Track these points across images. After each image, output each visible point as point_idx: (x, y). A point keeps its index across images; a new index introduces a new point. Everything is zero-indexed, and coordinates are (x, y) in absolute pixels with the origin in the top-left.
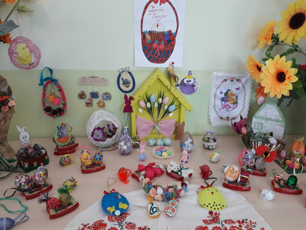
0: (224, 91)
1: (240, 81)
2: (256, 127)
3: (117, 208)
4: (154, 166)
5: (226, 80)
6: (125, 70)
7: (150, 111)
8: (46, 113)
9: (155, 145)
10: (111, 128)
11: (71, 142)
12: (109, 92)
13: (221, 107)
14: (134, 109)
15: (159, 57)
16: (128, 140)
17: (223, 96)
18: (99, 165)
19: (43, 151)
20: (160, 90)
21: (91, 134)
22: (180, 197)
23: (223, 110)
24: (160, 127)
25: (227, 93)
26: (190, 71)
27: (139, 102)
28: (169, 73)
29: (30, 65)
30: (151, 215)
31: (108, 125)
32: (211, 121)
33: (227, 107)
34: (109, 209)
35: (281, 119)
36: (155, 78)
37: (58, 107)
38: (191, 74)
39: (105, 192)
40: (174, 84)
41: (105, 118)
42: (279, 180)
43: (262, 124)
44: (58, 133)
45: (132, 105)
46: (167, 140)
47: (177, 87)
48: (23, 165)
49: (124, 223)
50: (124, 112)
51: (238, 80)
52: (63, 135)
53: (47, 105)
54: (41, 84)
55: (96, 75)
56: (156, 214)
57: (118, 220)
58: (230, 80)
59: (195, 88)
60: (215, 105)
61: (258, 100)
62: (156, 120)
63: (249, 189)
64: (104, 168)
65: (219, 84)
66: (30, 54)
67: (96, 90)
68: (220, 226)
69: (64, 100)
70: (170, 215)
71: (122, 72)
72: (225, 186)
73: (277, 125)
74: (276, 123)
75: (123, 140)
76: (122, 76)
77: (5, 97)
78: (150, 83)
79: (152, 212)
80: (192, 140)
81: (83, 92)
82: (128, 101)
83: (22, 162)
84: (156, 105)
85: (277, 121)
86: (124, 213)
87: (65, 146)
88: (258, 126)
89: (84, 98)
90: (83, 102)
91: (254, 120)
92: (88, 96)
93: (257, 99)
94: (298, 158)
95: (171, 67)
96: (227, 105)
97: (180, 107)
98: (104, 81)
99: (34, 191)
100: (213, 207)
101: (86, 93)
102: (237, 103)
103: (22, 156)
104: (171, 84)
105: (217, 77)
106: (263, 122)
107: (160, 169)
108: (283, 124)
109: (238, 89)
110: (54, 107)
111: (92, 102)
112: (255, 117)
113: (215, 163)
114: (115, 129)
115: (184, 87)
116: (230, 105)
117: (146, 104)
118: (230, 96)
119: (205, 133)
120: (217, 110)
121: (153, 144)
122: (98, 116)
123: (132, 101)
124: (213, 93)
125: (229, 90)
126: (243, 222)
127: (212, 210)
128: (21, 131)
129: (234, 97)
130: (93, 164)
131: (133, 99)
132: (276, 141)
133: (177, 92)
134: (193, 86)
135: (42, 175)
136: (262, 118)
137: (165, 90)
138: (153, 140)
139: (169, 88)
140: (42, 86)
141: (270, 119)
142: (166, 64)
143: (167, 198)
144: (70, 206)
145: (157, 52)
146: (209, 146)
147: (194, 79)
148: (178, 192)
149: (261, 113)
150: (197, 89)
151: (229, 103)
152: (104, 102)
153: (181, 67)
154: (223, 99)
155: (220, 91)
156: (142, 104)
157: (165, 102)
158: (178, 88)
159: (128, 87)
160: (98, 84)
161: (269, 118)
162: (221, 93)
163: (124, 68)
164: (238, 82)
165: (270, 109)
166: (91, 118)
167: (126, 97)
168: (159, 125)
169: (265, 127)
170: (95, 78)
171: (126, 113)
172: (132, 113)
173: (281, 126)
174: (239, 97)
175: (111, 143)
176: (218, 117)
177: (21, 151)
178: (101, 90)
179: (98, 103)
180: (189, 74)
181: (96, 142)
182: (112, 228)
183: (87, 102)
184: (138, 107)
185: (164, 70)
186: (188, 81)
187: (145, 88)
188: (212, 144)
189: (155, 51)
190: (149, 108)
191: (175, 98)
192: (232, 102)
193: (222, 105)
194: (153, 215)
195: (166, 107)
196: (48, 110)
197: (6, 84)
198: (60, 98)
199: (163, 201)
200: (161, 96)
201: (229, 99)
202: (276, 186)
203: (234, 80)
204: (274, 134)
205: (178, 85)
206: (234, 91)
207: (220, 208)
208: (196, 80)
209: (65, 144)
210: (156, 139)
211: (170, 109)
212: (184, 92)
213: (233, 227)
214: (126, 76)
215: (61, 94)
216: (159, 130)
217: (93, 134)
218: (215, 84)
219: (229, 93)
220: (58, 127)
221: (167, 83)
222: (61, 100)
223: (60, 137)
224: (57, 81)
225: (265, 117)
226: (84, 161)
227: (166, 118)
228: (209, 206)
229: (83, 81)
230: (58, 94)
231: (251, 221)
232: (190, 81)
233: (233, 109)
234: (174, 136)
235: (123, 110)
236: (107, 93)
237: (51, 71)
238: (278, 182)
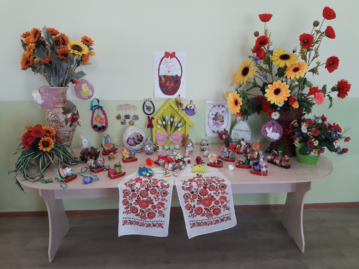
0: (214, 114)
1: (224, 107)
2: (234, 136)
3: (147, 172)
5: (215, 106)
6: (148, 100)
7: (165, 127)
8: (94, 129)
9: (169, 149)
10: (139, 137)
11: (113, 147)
12: (137, 115)
13: (213, 124)
14: (154, 126)
15: (170, 91)
16: (151, 145)
17: (214, 116)
18: (134, 158)
19: (98, 150)
20: (171, 112)
21: (126, 141)
22: (182, 169)
23: (214, 126)
24: (172, 138)
25: (216, 114)
26: (191, 101)
27: (157, 121)
28: (177, 101)
29: (88, 96)
31: (137, 136)
32: (207, 133)
33: (217, 124)
34: (143, 173)
35: (249, 130)
36: (168, 105)
37: (102, 125)
38: (192, 102)
39: (140, 168)
40: (181, 109)
41: (136, 131)
42: (240, 161)
43: (238, 134)
44: (105, 141)
45: (153, 123)
46: (177, 145)
47: (182, 111)
48: (86, 158)
49: (151, 179)
50: (148, 127)
51: (223, 106)
52: (108, 142)
53: (95, 123)
54: (92, 109)
55: (128, 103)
56: (168, 175)
57: (148, 177)
58: (217, 106)
59: (195, 111)
60: (209, 123)
61: (237, 119)
62: (169, 134)
63: (221, 167)
64: (136, 160)
65: (211, 108)
66: (89, 90)
67: (128, 113)
68: (201, 179)
69: (106, 120)
70: (176, 175)
71: (146, 101)
72: (208, 165)
73: (247, 134)
74: (246, 132)
75: (148, 144)
76: (146, 104)
77: (76, 117)
78: (165, 108)
79: (166, 174)
80: (192, 144)
81: (120, 115)
82: (150, 120)
83: (86, 156)
84: (169, 123)
85: (247, 131)
86: (151, 175)
87: (109, 149)
88: (236, 135)
89: (120, 119)
90: (119, 122)
91: (233, 131)
92: (123, 117)
93: (237, 118)
94: (256, 152)
95: (179, 97)
96: (217, 123)
97: (185, 124)
98: (134, 107)
99: (98, 169)
101: (121, 115)
102: (223, 121)
103: (86, 152)
104: (179, 108)
105: (209, 104)
106: (238, 132)
107: (172, 159)
108: (250, 133)
109: (223, 112)
110: (99, 125)
111: (125, 122)
112: (234, 130)
113: (206, 157)
114: (142, 138)
115: (188, 111)
116: (219, 122)
117: (162, 122)
118: (218, 117)
119: (201, 140)
120: (211, 126)
122: (131, 130)
123: (153, 120)
124: (207, 115)
125: (217, 113)
126: (214, 177)
127: (199, 173)
128: (83, 139)
129: (221, 117)
130: (130, 158)
131: (154, 119)
132: (245, 143)
133: (183, 114)
134: (194, 110)
135: (102, 160)
136: (238, 130)
137: (175, 112)
138: (167, 146)
139: (177, 111)
140: (92, 111)
141: (242, 131)
142: (175, 96)
143: (174, 169)
144: (121, 173)
145: (169, 88)
147: (194, 105)
148: (181, 166)
149: (237, 127)
150: (196, 112)
151: (218, 121)
152: (133, 122)
153: (185, 97)
154: (214, 119)
155: (212, 114)
156: (160, 122)
157: (175, 121)
158: (184, 111)
159: (150, 111)
160: (130, 109)
161: (242, 129)
162: (212, 115)
163: (147, 98)
164: (223, 108)
165: (243, 124)
166: (126, 131)
167: (149, 117)
168: (172, 136)
169: (239, 136)
170: (128, 105)
171: (149, 128)
172: (153, 128)
173: (249, 134)
174: (224, 117)
175: (139, 147)
176: (211, 131)
177: (84, 150)
178: (132, 114)
179: (130, 122)
180: (190, 103)
181: (130, 146)
182: (145, 181)
183: (122, 121)
184: (157, 124)
185: (174, 100)
186: (190, 107)
187: (161, 112)
188: (205, 147)
189: (168, 88)
190: (164, 125)
191: (182, 118)
192: (220, 121)
193: (214, 123)
195: (176, 124)
196: (95, 127)
197: (76, 109)
198: (104, 119)
199: (172, 171)
200: (172, 117)
201: (218, 118)
202: (238, 164)
203: (220, 106)
204: (245, 140)
205: (183, 110)
206: (221, 113)
207: (203, 173)
208: (195, 106)
210: (169, 146)
211: (179, 126)
212: (188, 114)
213: (208, 179)
214: (148, 104)
215: (105, 116)
216: (171, 140)
217: (128, 141)
218: (208, 109)
219: (218, 115)
220: (105, 137)
221: (176, 108)
222: (104, 120)
223: (106, 143)
224: (102, 107)
225: (240, 129)
226: (124, 155)
227: (176, 132)
228: (197, 172)
229: (120, 107)
230: (103, 116)
231: (218, 177)
232: (192, 107)
233: (221, 125)
234: (182, 144)
235: (147, 126)
236: (136, 115)
237: (98, 101)
238: (239, 163)
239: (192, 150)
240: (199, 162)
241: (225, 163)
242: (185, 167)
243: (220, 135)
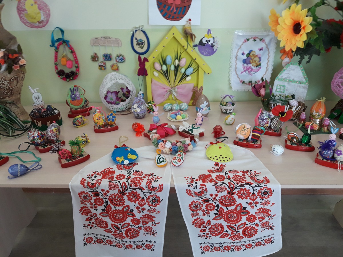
0: (247, 52)
1: (263, 41)
2: (278, 90)
3: (126, 158)
4: (166, 126)
5: (248, 40)
6: (138, 29)
7: (166, 74)
8: (59, 76)
9: (171, 110)
10: (125, 91)
11: (85, 105)
12: (123, 54)
13: (243, 70)
14: (149, 72)
15: (175, 13)
16: (142, 103)
17: (245, 57)
18: (112, 125)
19: (56, 111)
20: (176, 50)
21: (104, 96)
22: (188, 151)
23: (244, 73)
24: (176, 92)
25: (249, 54)
26: (209, 30)
27: (154, 64)
28: (185, 31)
29: (39, 22)
30: (158, 164)
31: (122, 89)
32: (232, 85)
33: (250, 70)
34: (118, 159)
35: (304, 80)
36: (170, 36)
37: (71, 70)
38: (211, 33)
39: (116, 146)
40: (192, 44)
41: (118, 80)
42: (293, 138)
43: (284, 86)
44: (71, 95)
45: (146, 67)
46: (183, 105)
47: (194, 47)
48: (36, 124)
49: (132, 171)
50: (139, 75)
51: (261, 40)
52: (76, 98)
53: (60, 68)
54: (53, 45)
55: (108, 35)
56: (163, 164)
57: (126, 169)
58: (252, 39)
59: (215, 48)
60: (236, 68)
61: (283, 62)
62: (172, 85)
63: (259, 147)
64: (117, 128)
65: (241, 43)
66: (38, 11)
67: (108, 51)
68: (224, 174)
69: (77, 62)
70: (176, 165)
71: (136, 31)
72: (236, 143)
73: (300, 86)
74: (299, 84)
75: (137, 103)
76: (135, 36)
77: (15, 56)
78: (165, 42)
79: (159, 162)
80: (208, 103)
81: (96, 54)
82: (142, 63)
83: (35, 121)
84: (173, 68)
85: (300, 83)
86: (132, 163)
87: (79, 108)
88: (280, 89)
89: (97, 61)
90: (96, 65)
91: (276, 82)
92: (101, 58)
93: (282, 60)
94: (318, 119)
95: (188, 24)
96: (250, 68)
97: (198, 70)
98: (117, 42)
99: (47, 146)
100: (219, 160)
101: (98, 54)
102: (260, 65)
103: (35, 115)
104: (188, 43)
105: (239, 36)
106: (286, 84)
107: (173, 129)
108: (307, 85)
109: (261, 50)
110: (67, 71)
111: (106, 65)
112: (278, 80)
113: (230, 125)
114: (129, 92)
115: (203, 47)
116: (253, 67)
117: (162, 66)
118: (252, 58)
119: (223, 96)
120: (239, 73)
121: (169, 109)
122: (111, 78)
123: (146, 63)
124: (234, 54)
125: (251, 51)
126: (247, 172)
127: (218, 161)
128: (33, 92)
129: (257, 59)
130: (106, 125)
131: (148, 61)
132: (297, 103)
133: (195, 53)
134: (212, 46)
135: (54, 131)
136: (285, 80)
137: (182, 50)
138: (169, 105)
139: (186, 47)
140: (53, 48)
141: (293, 81)
142: (183, 22)
143: (174, 151)
144: (81, 157)
145: (173, 9)
146: (226, 110)
147: (214, 38)
148: (186, 146)
149: (283, 75)
150: (216, 50)
151: (251, 65)
152: (117, 65)
153: (199, 24)
154: (245, 61)
155: (242, 52)
156: (158, 66)
157: (182, 64)
158: (197, 48)
159: (142, 48)
160: (111, 45)
161: (292, 79)
162: (243, 54)
163: (137, 26)
164: (261, 42)
165: (294, 70)
166: (104, 80)
167: (140, 58)
168: (176, 90)
169: (287, 90)
170: (107, 38)
171: (141, 76)
172: (147, 77)
173: (304, 87)
174: (262, 59)
175: (125, 106)
176: (239, 81)
177: (34, 111)
178: (114, 52)
179: (112, 66)
180: (208, 33)
181: (110, 105)
182: (120, 175)
183: (101, 64)
184: (153, 70)
185: (180, 28)
186: (207, 41)
187: (160, 49)
188: (229, 107)
189: (170, 8)
190: (164, 71)
191: (193, 60)
192: (255, 64)
193: (244, 68)
194: (159, 164)
195: (183, 70)
196: (61, 73)
197: (15, 42)
198: (73, 61)
199: (171, 154)
200: (178, 57)
201: (251, 61)
202: (289, 143)
203: (257, 40)
204: (296, 97)
205: (196, 46)
206: (257, 52)
207: (226, 160)
208: (215, 40)
209: (79, 107)
210: (172, 104)
211: (188, 73)
212: (202, 54)
213: (236, 176)
214: (140, 36)
215: (74, 56)
216: (176, 95)
217: (106, 97)
218: (237, 44)
219: (251, 54)
220: (70, 89)
221: (183, 42)
222: (74, 63)
223: (73, 99)
224: (68, 42)
225: (288, 79)
226: (96, 121)
227: (184, 82)
228: (216, 158)
229: (96, 42)
230: (71, 56)
231: (255, 172)
232: (209, 41)
233: (256, 72)
234: (192, 101)
235: (137, 73)
236: (121, 55)
237: (62, 31)
238: (291, 141)
239: (207, 113)
240: (219, 135)
241: (265, 139)
242: (194, 146)
243: (256, 89)
